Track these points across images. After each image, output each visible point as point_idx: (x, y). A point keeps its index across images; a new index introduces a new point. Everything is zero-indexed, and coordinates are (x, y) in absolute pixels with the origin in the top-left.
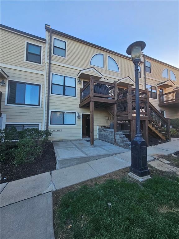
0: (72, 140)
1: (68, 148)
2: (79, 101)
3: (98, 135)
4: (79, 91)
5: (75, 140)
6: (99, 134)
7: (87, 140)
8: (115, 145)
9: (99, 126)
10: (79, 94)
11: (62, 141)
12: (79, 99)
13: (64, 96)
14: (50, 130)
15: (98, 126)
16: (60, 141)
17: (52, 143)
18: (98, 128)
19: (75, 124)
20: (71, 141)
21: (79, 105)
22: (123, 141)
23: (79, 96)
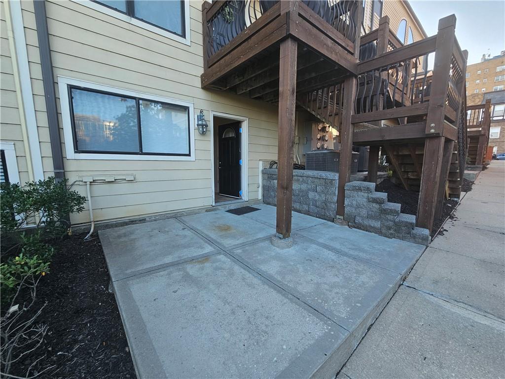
0: (182, 215)
1: (186, 262)
2: (200, 61)
3: (260, 190)
4: (199, 16)
5: (192, 213)
6: (264, 187)
7: (233, 207)
8: (342, 224)
9: (264, 161)
10: (199, 28)
11: (143, 221)
12: (200, 51)
13: (134, 21)
14: (72, 178)
15: (261, 163)
16: (132, 222)
17: (95, 235)
18: (261, 168)
19: (189, 155)
20: (176, 216)
21: (202, 76)
22: (384, 212)
23: (200, 39)
